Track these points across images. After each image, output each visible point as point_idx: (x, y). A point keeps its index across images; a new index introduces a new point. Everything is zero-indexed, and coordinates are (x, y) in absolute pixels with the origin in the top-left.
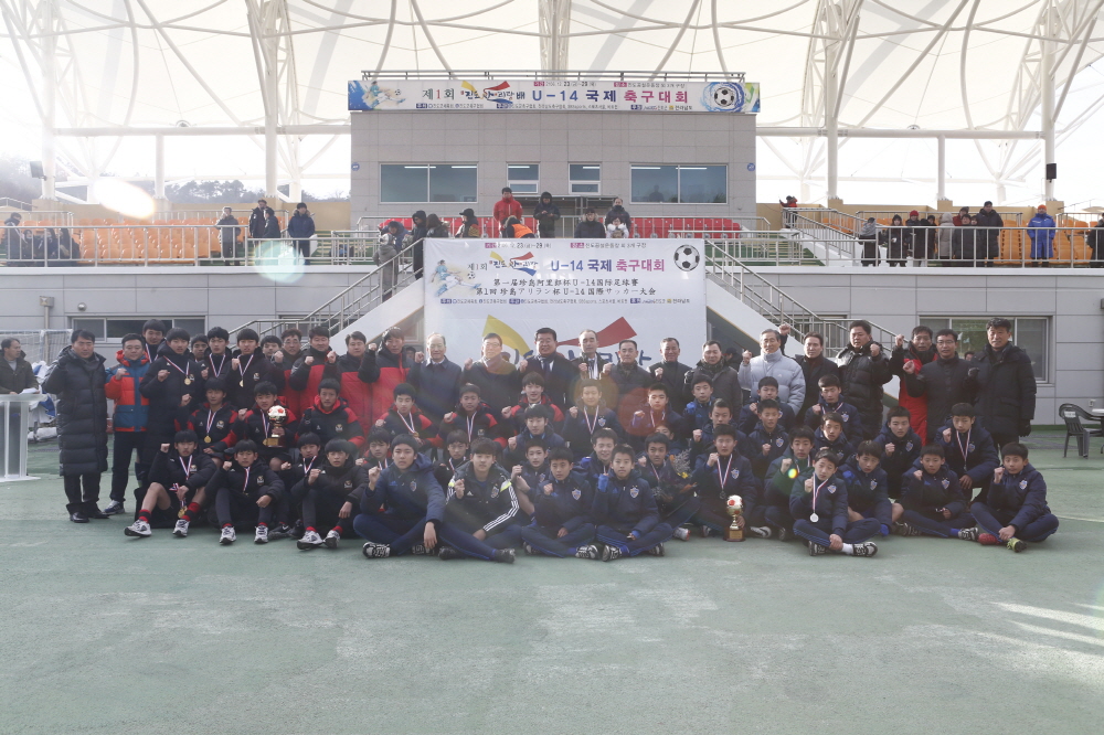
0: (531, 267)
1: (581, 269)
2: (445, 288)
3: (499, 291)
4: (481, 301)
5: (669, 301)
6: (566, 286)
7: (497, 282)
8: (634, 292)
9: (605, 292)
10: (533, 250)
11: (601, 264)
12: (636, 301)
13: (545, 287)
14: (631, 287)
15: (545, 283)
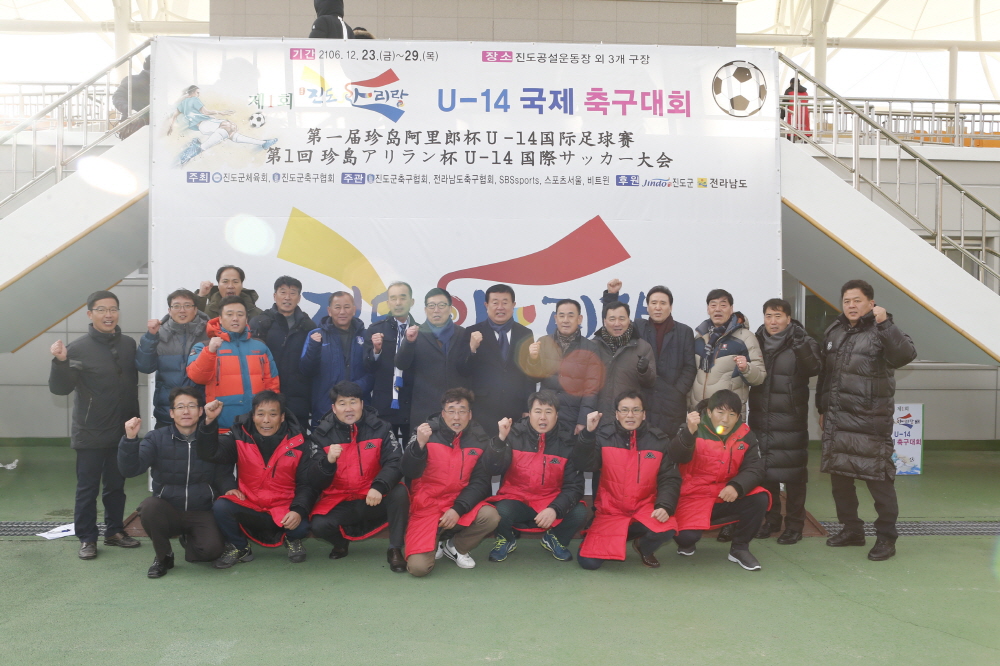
0: (392, 103)
1: (506, 107)
2: (196, 148)
3: (317, 155)
4: (276, 176)
5: (702, 184)
6: (471, 147)
7: (314, 135)
8: (624, 162)
9: (559, 161)
10: (398, 66)
11: (550, 99)
12: (630, 181)
13: (422, 148)
14: (616, 149)
15: (424, 138)
